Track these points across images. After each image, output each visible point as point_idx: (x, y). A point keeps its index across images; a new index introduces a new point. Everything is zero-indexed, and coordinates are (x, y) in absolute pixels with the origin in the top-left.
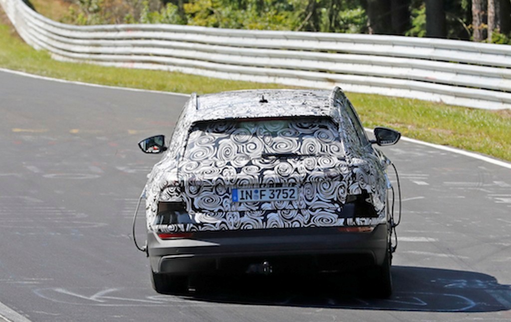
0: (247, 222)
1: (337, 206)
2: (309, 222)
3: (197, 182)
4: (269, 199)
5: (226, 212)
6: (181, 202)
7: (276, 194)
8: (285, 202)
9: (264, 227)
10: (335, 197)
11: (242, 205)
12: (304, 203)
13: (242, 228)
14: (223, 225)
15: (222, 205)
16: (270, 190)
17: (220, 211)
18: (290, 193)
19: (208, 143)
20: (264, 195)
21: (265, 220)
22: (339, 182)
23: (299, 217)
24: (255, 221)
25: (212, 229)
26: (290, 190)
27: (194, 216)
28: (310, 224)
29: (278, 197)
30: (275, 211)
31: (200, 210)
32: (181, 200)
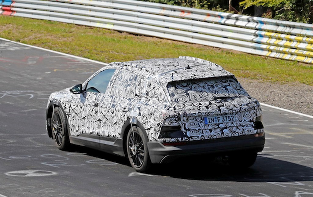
0: (214, 135)
1: (252, 123)
2: (243, 133)
3: (188, 115)
4: (222, 122)
5: (203, 130)
6: (178, 126)
7: (225, 119)
8: (230, 123)
9: (222, 137)
10: (251, 118)
11: (210, 126)
12: (238, 123)
13: (211, 138)
14: (203, 137)
15: (200, 126)
16: (222, 117)
17: (199, 129)
18: (232, 118)
19: (182, 93)
20: (220, 120)
21: (223, 133)
22: (253, 111)
23: (237, 131)
24: (218, 134)
25: (197, 140)
26: (232, 117)
27: (186, 133)
28: (243, 134)
29: (226, 120)
30: (226, 128)
31: (189, 130)
32: (178, 125)
